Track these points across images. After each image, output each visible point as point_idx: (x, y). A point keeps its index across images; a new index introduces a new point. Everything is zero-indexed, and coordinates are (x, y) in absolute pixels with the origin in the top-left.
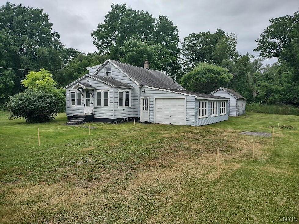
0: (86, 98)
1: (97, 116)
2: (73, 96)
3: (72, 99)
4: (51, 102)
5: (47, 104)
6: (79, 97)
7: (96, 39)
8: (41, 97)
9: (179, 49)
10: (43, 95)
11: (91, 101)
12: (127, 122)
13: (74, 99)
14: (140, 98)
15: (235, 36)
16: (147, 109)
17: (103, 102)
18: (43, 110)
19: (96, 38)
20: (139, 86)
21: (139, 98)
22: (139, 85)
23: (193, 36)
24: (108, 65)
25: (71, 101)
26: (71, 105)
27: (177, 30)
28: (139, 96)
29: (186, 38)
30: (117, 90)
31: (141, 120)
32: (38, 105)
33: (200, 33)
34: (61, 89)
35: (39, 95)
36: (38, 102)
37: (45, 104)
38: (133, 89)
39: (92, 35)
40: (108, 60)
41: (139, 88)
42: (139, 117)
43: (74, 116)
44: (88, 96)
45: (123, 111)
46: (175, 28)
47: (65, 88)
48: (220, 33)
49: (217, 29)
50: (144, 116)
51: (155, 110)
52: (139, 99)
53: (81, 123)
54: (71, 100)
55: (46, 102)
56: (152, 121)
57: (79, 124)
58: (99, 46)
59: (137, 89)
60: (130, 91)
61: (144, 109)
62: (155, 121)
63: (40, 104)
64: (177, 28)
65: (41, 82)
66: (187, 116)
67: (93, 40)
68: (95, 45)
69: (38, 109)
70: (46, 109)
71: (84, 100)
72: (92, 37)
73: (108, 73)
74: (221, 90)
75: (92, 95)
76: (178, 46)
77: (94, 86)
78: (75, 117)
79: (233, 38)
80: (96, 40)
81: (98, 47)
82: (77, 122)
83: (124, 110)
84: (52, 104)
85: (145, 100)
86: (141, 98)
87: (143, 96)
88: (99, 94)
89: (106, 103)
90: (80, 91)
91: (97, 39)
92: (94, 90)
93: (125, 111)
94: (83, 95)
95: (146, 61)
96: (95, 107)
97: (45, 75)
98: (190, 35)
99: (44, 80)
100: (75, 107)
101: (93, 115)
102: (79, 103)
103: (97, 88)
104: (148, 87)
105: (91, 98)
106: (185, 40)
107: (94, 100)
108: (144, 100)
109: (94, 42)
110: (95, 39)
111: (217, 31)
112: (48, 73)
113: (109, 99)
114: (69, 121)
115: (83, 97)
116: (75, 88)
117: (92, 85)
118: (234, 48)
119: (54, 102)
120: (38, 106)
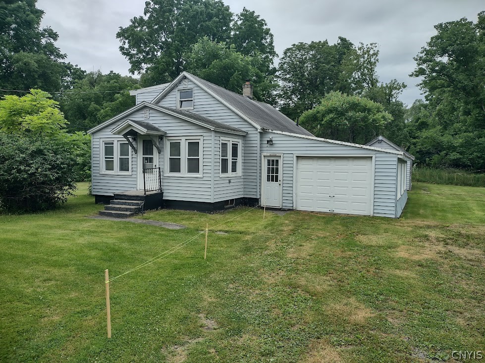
0: (140, 156)
1: (169, 196)
2: (109, 150)
3: (106, 158)
4: (62, 163)
5: (53, 167)
6: (124, 152)
7: (127, 44)
8: (39, 152)
9: (275, 70)
10: (42, 148)
11: (156, 161)
12: (233, 207)
13: (113, 158)
14: (260, 157)
15: (376, 49)
16: (277, 181)
17: (184, 165)
18: (43, 183)
19: (127, 41)
20: (259, 131)
21: (258, 155)
22: (259, 127)
23: (301, 47)
24: (185, 85)
25: (104, 162)
26: (104, 171)
27: (272, 36)
28: (258, 152)
29: (288, 49)
30: (217, 138)
31: (264, 203)
32: (32, 170)
33: (313, 42)
34: (79, 136)
35: (33, 148)
36: (32, 164)
37: (50, 169)
38: (244, 136)
39: (119, 35)
40: (185, 73)
41: (258, 135)
42: (259, 197)
43: (117, 197)
44: (148, 150)
45: (228, 185)
46: (267, 32)
47: (90, 131)
48: (345, 44)
49: (340, 38)
50: (270, 195)
51: (297, 182)
52: (258, 158)
53: (137, 212)
54: (104, 159)
55: (50, 164)
56: (288, 205)
57: (131, 215)
58: (131, 56)
59: (255, 137)
60: (240, 141)
61: (268, 180)
62: (296, 206)
63: (37, 169)
64: (271, 32)
65: (35, 117)
66: (376, 196)
67: (121, 44)
68: (124, 54)
69: (33, 182)
70: (51, 180)
71: (137, 160)
72: (119, 39)
73: (182, 102)
74: (380, 142)
75: (157, 148)
76: (272, 63)
77: (163, 129)
78: (119, 197)
79: (371, 52)
80: (127, 46)
81: (130, 59)
82: (127, 210)
83: (230, 182)
84: (64, 168)
85: (273, 161)
86: (262, 156)
87: (268, 151)
88: (175, 147)
89: (194, 166)
90: (128, 140)
91: (129, 43)
92: (162, 137)
93: (231, 184)
94: (133, 147)
95: (247, 83)
96: (165, 175)
97: (44, 102)
98: (294, 45)
99: (41, 113)
100: (112, 176)
101: (161, 194)
102: (124, 166)
103: (170, 133)
104: (281, 132)
105: (155, 156)
106: (285, 53)
107: (162, 160)
108: (269, 161)
109: (122, 48)
110: (124, 43)
111: (339, 41)
112: (50, 98)
113: (200, 157)
114: (107, 209)
115: (134, 153)
116: (119, 133)
117: (156, 126)
118: (372, 70)
119: (68, 165)
120: (33, 174)
